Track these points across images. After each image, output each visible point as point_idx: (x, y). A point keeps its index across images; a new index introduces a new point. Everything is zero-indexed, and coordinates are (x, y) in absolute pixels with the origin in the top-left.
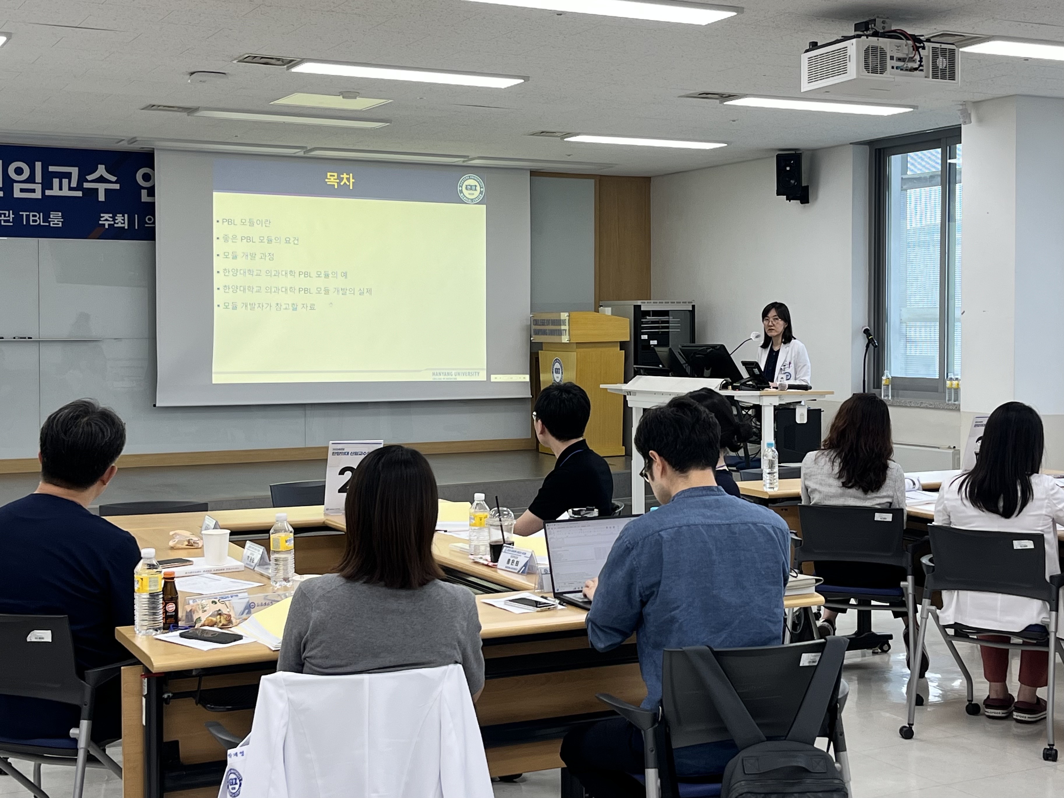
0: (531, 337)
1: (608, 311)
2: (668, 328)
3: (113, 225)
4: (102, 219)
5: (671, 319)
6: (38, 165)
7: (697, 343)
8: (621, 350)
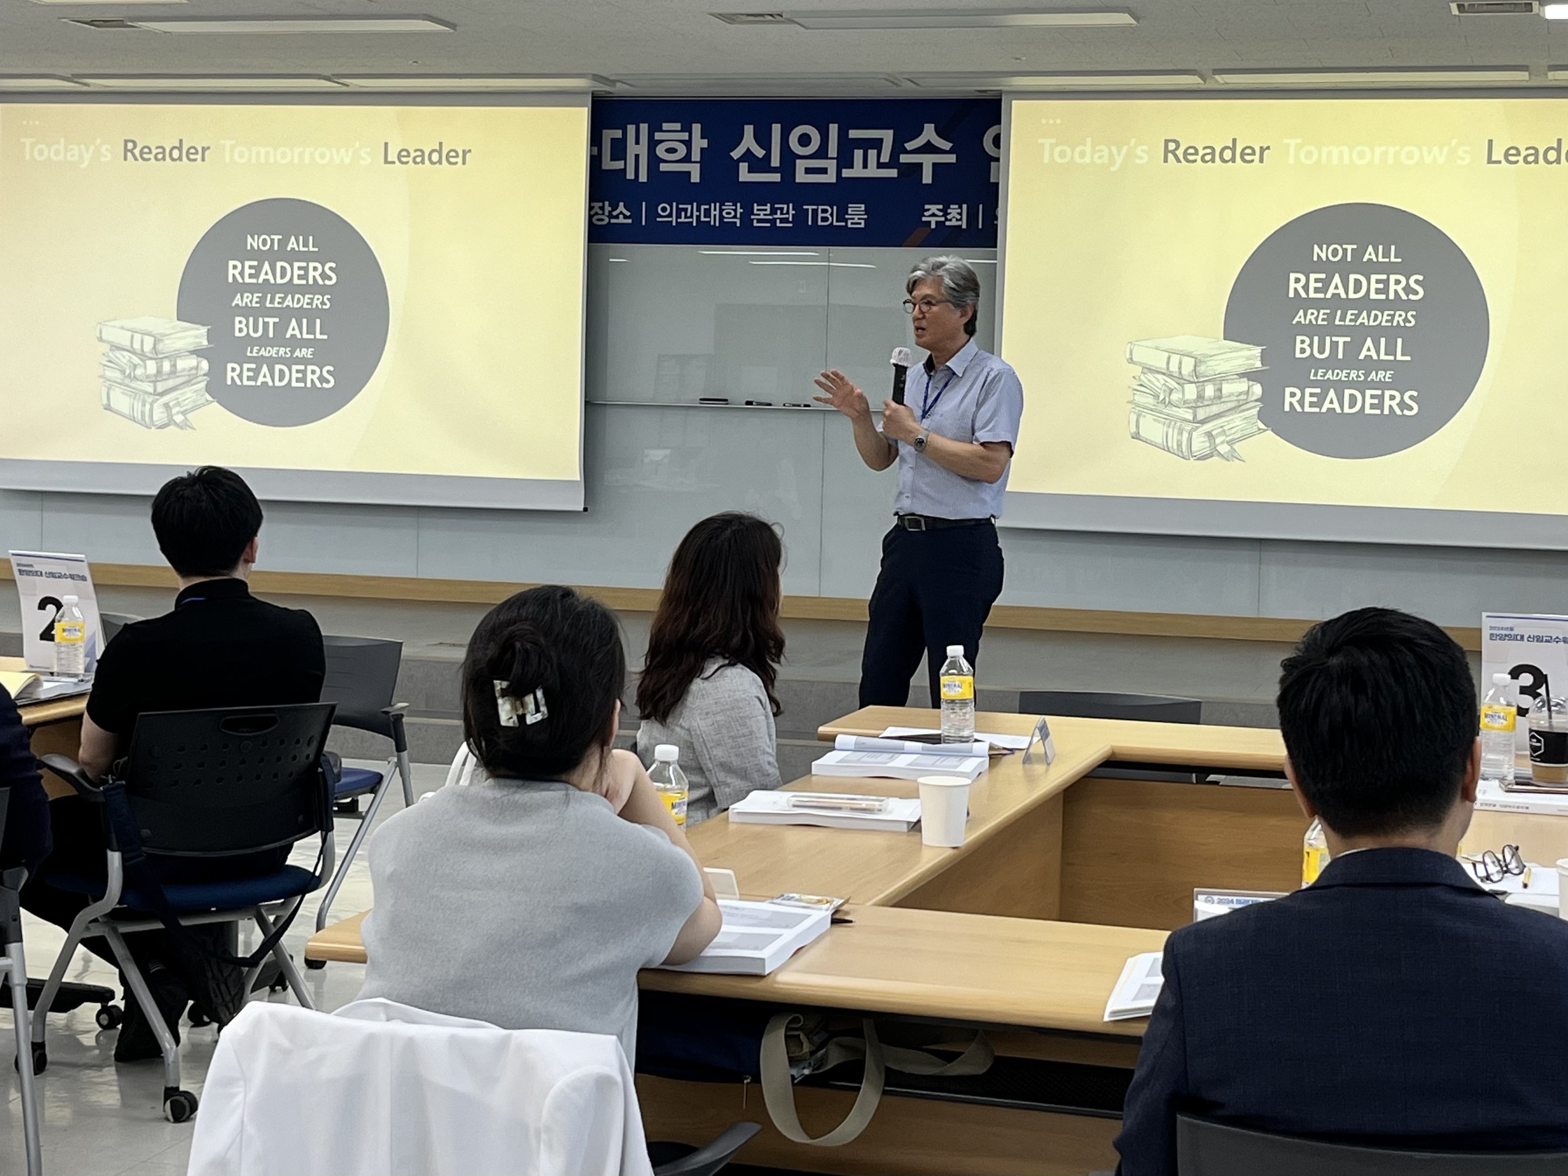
3: (944, 222)
4: (926, 214)
6: (834, 129)
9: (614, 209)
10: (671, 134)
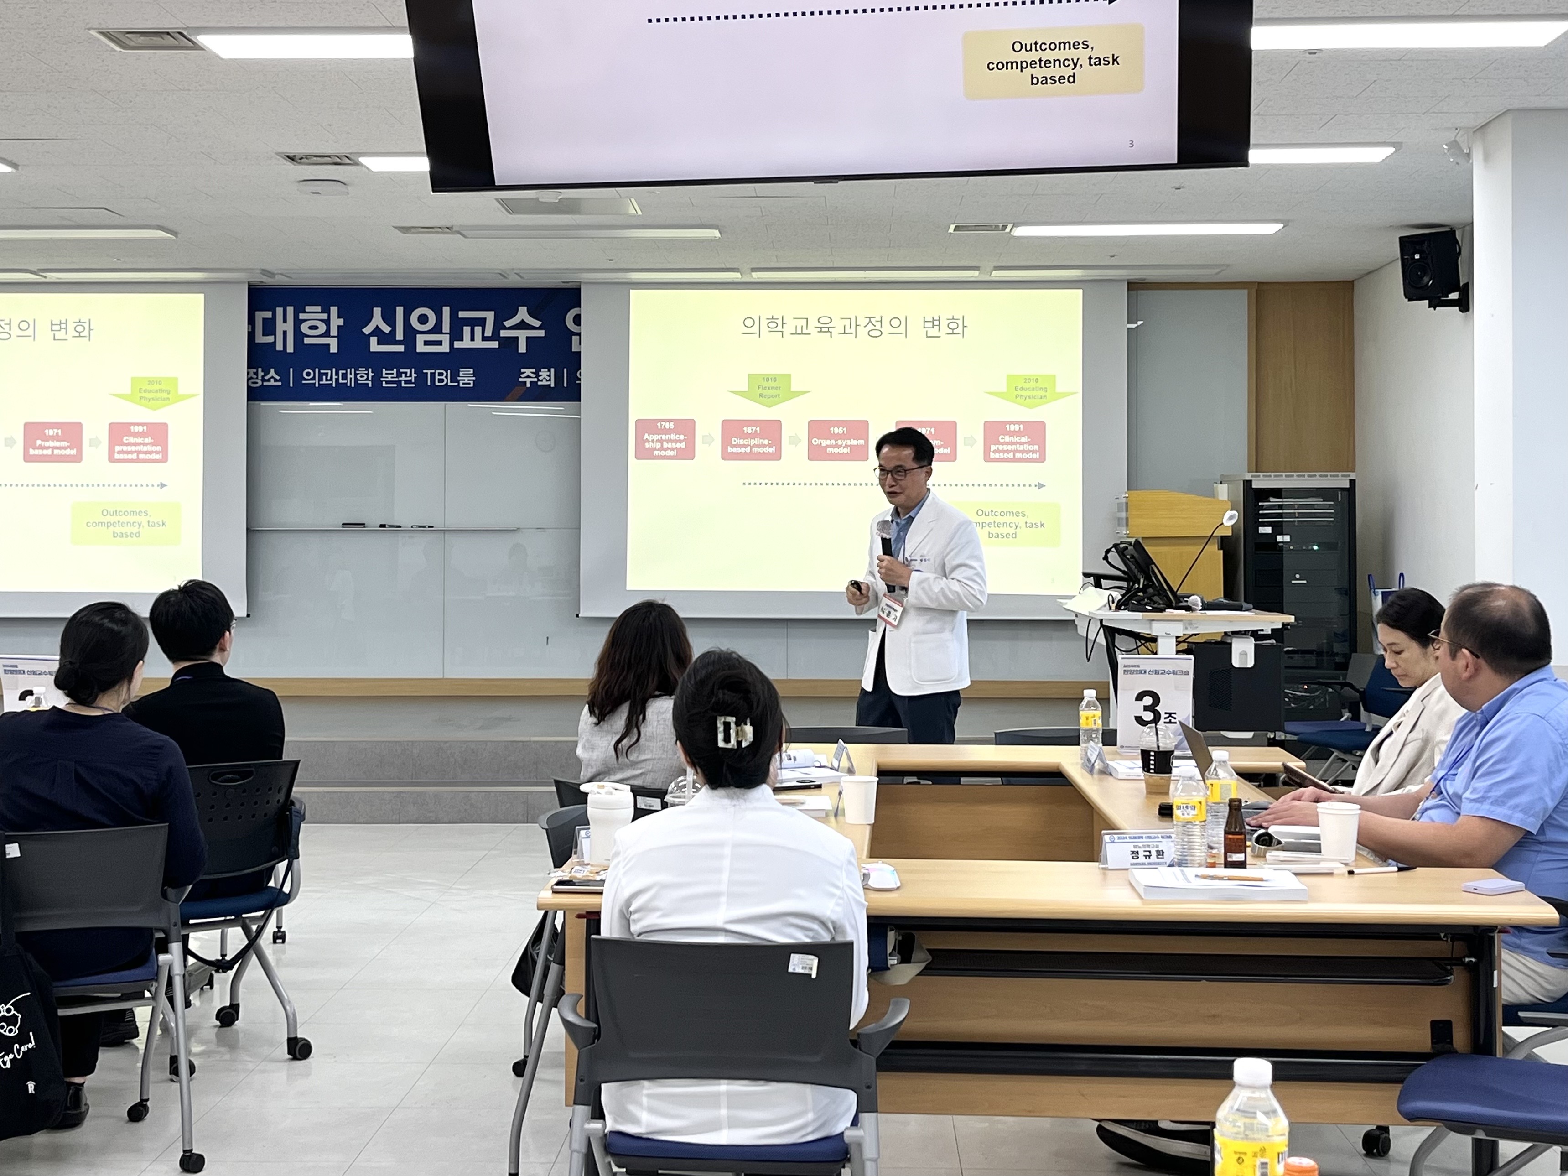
3: (536, 382)
4: (522, 376)
6: (446, 310)
8: (1219, 547)
9: (265, 375)
10: (313, 314)
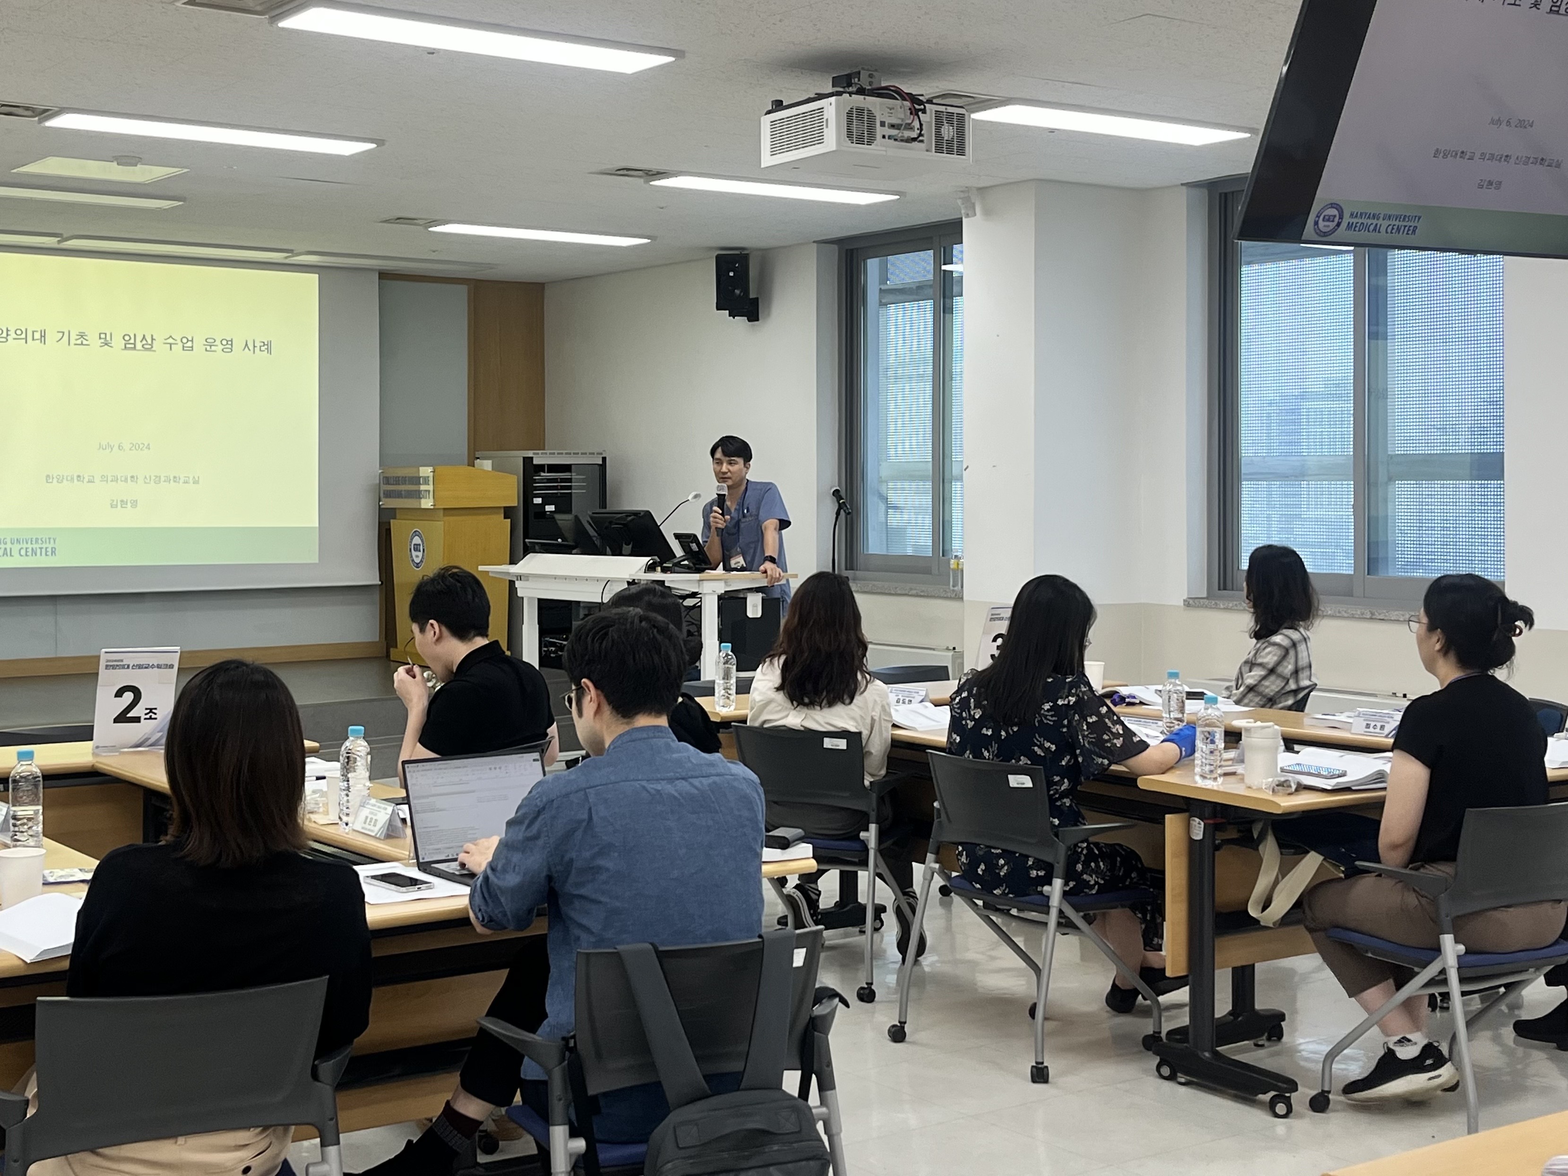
0: (379, 501)
1: (487, 465)
2: (570, 488)
5: (574, 476)
7: (608, 509)
8: (505, 518)
